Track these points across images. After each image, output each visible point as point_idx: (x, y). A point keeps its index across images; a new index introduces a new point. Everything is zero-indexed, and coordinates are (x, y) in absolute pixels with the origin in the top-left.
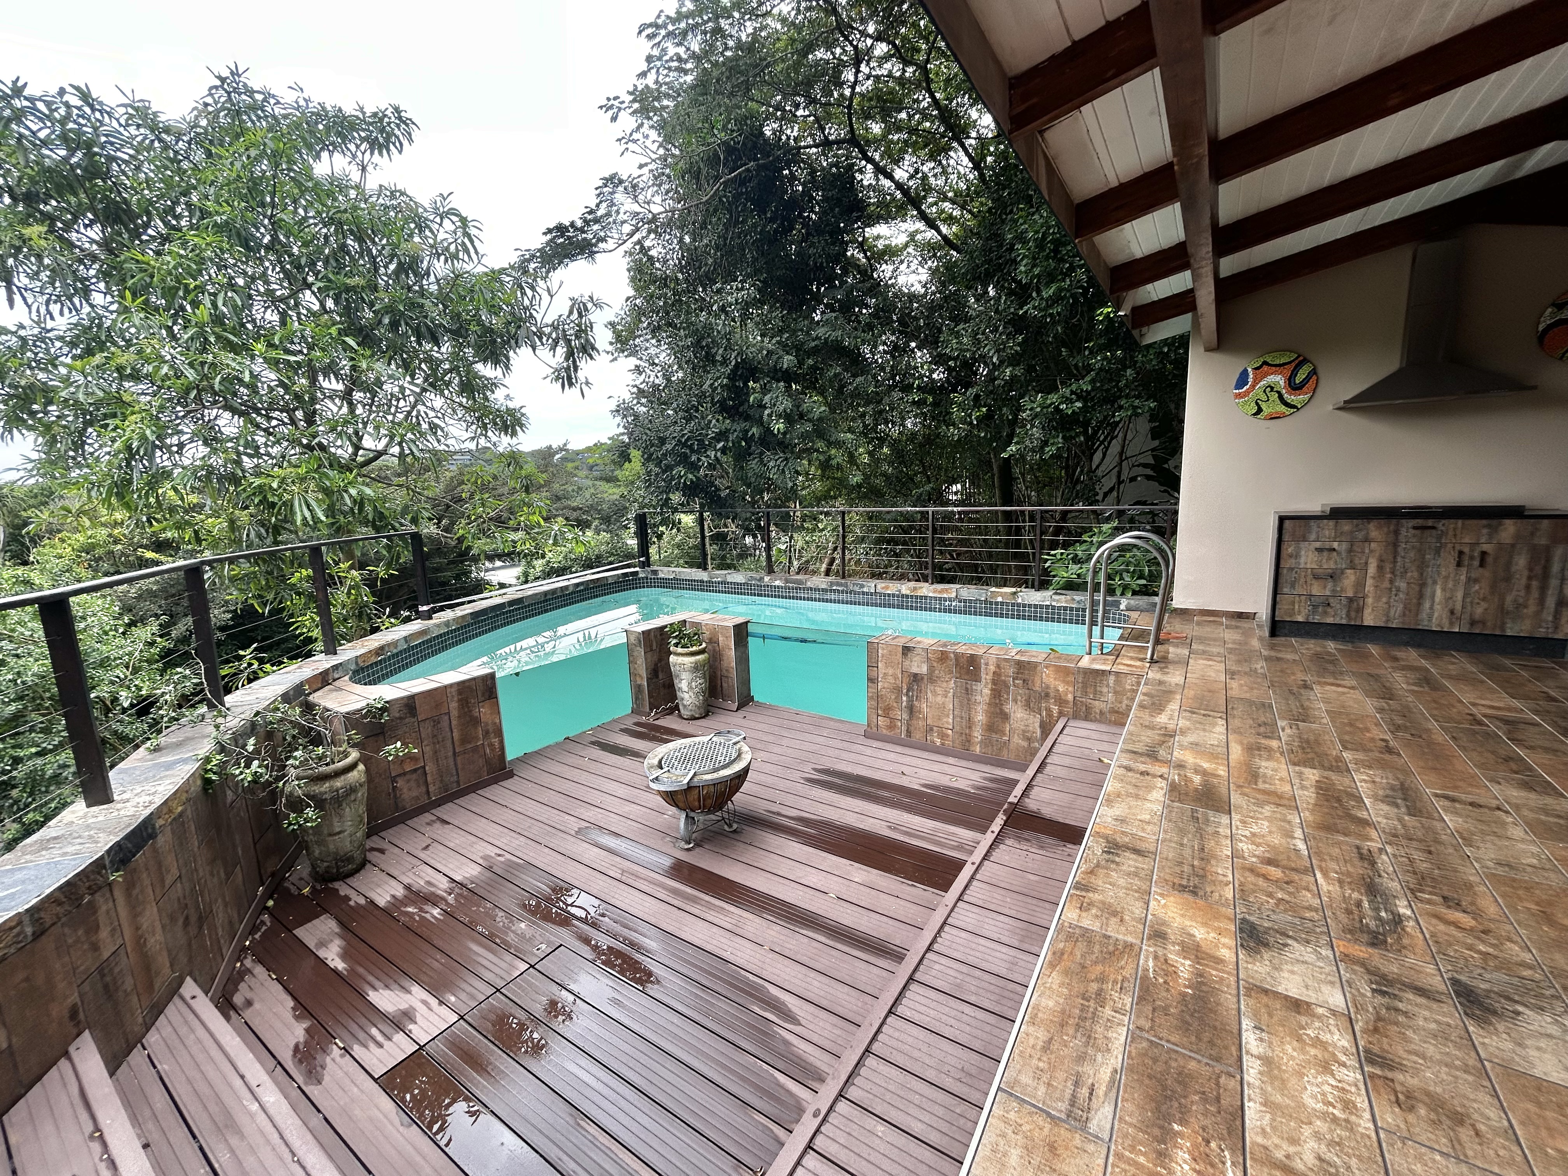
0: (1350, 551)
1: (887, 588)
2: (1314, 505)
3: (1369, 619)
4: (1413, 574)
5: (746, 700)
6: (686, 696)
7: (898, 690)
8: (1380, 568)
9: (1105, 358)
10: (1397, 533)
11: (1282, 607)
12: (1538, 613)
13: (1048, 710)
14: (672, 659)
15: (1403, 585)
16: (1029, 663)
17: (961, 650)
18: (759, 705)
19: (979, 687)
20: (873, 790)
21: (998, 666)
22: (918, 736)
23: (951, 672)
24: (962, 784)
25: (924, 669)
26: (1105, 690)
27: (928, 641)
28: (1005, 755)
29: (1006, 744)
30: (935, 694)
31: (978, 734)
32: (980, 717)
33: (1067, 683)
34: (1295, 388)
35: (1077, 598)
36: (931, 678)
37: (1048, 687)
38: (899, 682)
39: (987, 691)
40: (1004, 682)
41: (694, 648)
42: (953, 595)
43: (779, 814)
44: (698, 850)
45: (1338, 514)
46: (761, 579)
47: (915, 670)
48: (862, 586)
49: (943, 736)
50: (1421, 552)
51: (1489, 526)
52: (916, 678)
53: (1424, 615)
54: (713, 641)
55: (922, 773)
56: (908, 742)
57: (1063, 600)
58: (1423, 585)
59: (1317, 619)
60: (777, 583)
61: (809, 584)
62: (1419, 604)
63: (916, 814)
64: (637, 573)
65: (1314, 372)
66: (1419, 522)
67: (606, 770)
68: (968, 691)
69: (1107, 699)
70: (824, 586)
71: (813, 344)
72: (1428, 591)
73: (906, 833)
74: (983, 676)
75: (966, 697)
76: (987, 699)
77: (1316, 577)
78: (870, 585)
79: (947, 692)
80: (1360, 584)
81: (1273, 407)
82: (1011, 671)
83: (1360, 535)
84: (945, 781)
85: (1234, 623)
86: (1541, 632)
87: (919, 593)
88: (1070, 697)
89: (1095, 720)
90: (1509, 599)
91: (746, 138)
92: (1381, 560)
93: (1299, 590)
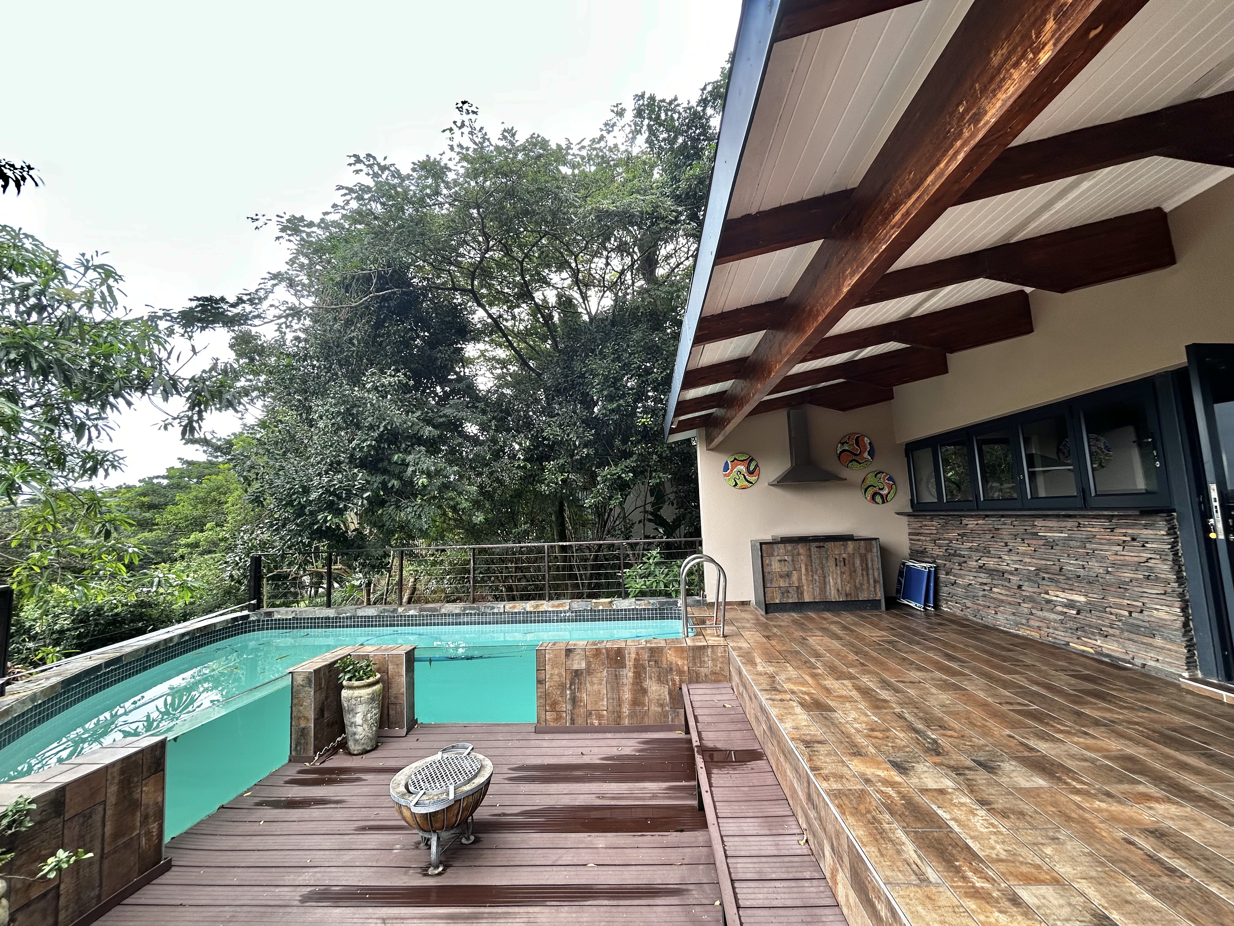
0: (793, 561)
1: (514, 607)
2: (768, 537)
3: (807, 598)
4: (820, 572)
5: (412, 724)
6: (359, 730)
7: (562, 686)
8: (806, 569)
9: (642, 447)
10: (810, 550)
11: (769, 595)
12: (868, 587)
13: (673, 680)
14: (345, 693)
15: (816, 577)
16: (658, 648)
17: (609, 645)
18: (423, 726)
19: (624, 672)
20: (568, 773)
21: (637, 654)
22: (580, 721)
23: (604, 664)
24: (627, 751)
25: (583, 665)
26: (706, 659)
27: (582, 644)
28: (647, 722)
29: (646, 713)
30: (592, 684)
31: (626, 710)
32: (627, 695)
33: (683, 658)
34: (751, 473)
35: (652, 601)
36: (589, 671)
37: (671, 663)
38: (563, 680)
39: (631, 674)
40: (642, 665)
41: (371, 679)
42: (567, 608)
43: (504, 815)
44: (448, 870)
45: (785, 540)
46: (395, 610)
47: (576, 667)
48: (493, 608)
49: (600, 717)
50: (820, 559)
51: (843, 545)
52: (577, 673)
53: (828, 594)
54: (383, 670)
55: (595, 750)
56: (574, 729)
57: (643, 604)
58: (825, 577)
59: (785, 600)
60: (412, 612)
61: (443, 611)
62: (825, 587)
63: (610, 782)
64: (247, 616)
65: (757, 466)
66: (817, 544)
67: (295, 827)
68: (617, 677)
69: (708, 666)
70: (458, 611)
71: (441, 420)
72: (827, 580)
73: (613, 798)
74: (627, 663)
75: (615, 682)
76: (631, 680)
77: (781, 577)
78: (500, 607)
79: (602, 680)
80: (800, 579)
81: (742, 482)
82: (646, 656)
83: (795, 552)
84: (614, 752)
85: (741, 608)
86: (871, 597)
87: (541, 609)
88: (686, 668)
89: (703, 682)
90: (857, 581)
91: (394, 271)
92: (806, 565)
93: (775, 585)
